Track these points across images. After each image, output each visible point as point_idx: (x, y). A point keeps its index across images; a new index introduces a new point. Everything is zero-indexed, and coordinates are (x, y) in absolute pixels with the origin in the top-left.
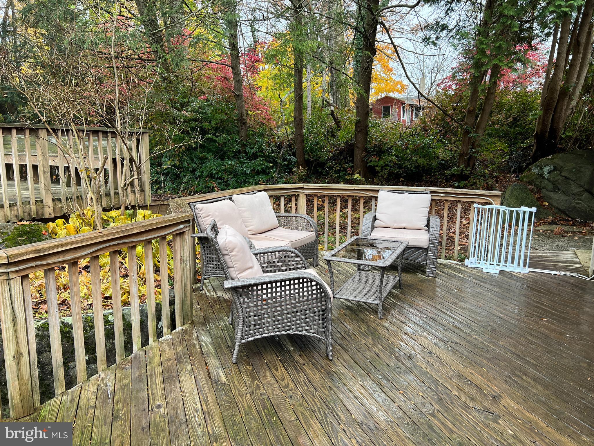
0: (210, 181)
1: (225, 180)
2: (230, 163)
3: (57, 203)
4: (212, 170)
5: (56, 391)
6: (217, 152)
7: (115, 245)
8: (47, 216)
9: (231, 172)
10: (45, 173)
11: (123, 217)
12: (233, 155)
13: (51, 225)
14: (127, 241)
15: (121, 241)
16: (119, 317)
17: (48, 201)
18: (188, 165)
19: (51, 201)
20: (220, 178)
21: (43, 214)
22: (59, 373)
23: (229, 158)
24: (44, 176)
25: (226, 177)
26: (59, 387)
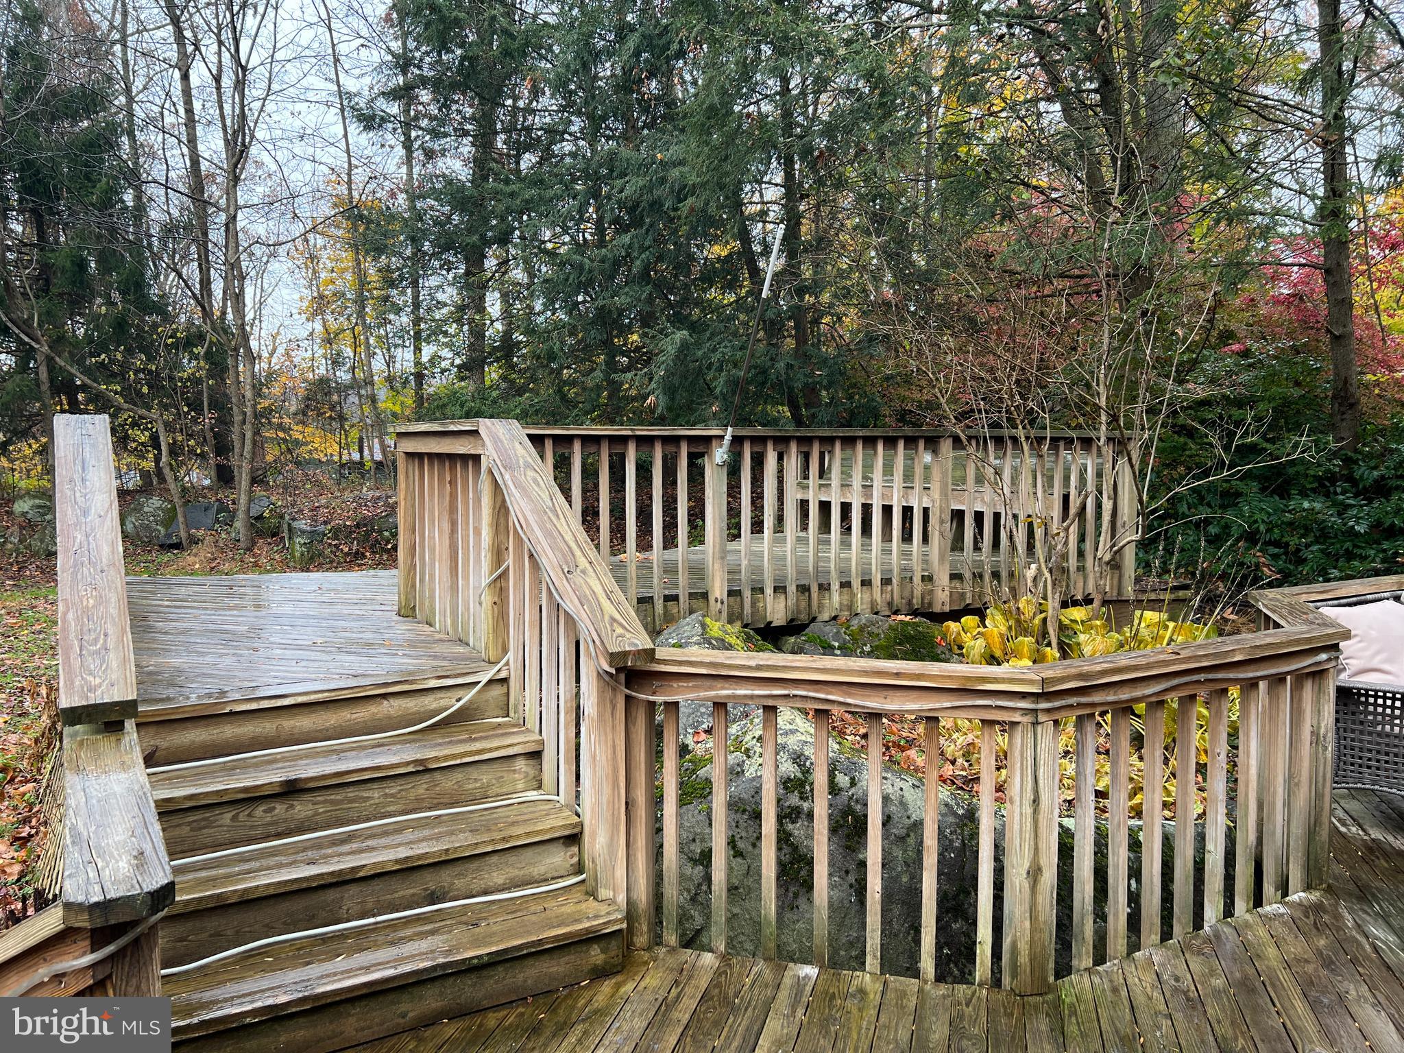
0: (1248, 549)
1: (1292, 548)
2: (1306, 505)
3: (957, 583)
4: (1256, 521)
5: (1075, 962)
6: (1267, 479)
7: (1198, 682)
8: (937, 609)
9: (1307, 530)
10: (942, 522)
11: (1098, 623)
12: (1315, 485)
13: (953, 626)
14: (1220, 675)
15: (1210, 676)
16: (1188, 838)
17: (943, 579)
18: (1189, 509)
19: (948, 577)
20: (1276, 544)
21: (930, 604)
22: (1086, 927)
23: (1304, 494)
24: (940, 530)
25: (1293, 541)
26: (1083, 958)
